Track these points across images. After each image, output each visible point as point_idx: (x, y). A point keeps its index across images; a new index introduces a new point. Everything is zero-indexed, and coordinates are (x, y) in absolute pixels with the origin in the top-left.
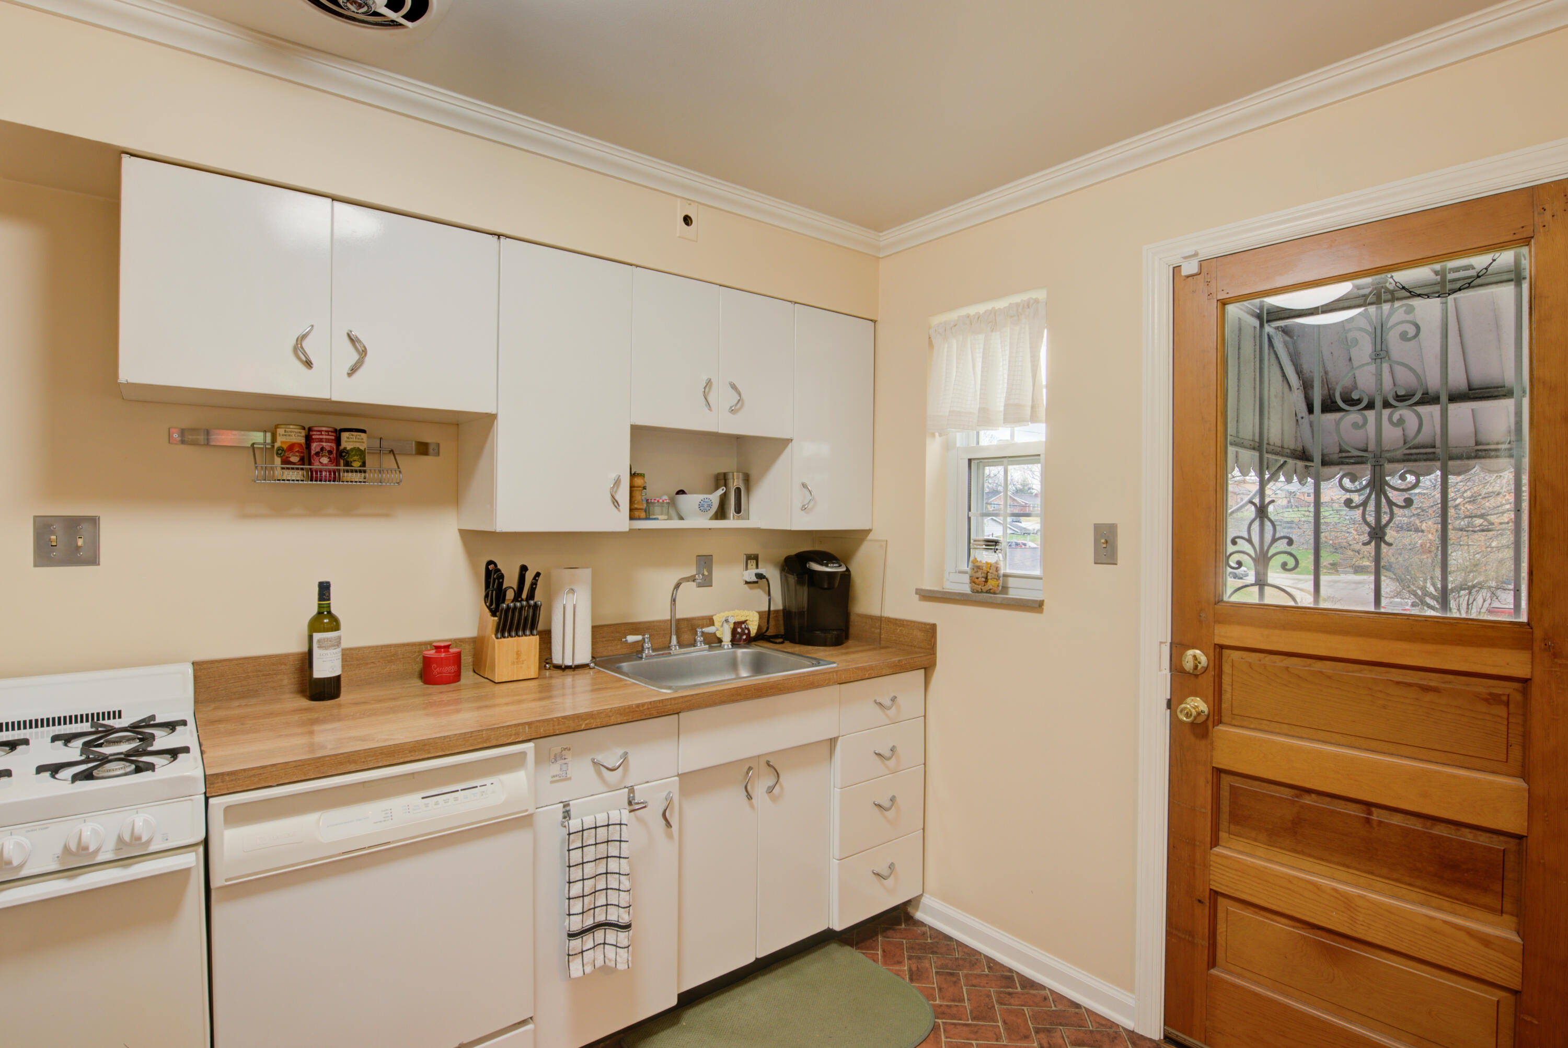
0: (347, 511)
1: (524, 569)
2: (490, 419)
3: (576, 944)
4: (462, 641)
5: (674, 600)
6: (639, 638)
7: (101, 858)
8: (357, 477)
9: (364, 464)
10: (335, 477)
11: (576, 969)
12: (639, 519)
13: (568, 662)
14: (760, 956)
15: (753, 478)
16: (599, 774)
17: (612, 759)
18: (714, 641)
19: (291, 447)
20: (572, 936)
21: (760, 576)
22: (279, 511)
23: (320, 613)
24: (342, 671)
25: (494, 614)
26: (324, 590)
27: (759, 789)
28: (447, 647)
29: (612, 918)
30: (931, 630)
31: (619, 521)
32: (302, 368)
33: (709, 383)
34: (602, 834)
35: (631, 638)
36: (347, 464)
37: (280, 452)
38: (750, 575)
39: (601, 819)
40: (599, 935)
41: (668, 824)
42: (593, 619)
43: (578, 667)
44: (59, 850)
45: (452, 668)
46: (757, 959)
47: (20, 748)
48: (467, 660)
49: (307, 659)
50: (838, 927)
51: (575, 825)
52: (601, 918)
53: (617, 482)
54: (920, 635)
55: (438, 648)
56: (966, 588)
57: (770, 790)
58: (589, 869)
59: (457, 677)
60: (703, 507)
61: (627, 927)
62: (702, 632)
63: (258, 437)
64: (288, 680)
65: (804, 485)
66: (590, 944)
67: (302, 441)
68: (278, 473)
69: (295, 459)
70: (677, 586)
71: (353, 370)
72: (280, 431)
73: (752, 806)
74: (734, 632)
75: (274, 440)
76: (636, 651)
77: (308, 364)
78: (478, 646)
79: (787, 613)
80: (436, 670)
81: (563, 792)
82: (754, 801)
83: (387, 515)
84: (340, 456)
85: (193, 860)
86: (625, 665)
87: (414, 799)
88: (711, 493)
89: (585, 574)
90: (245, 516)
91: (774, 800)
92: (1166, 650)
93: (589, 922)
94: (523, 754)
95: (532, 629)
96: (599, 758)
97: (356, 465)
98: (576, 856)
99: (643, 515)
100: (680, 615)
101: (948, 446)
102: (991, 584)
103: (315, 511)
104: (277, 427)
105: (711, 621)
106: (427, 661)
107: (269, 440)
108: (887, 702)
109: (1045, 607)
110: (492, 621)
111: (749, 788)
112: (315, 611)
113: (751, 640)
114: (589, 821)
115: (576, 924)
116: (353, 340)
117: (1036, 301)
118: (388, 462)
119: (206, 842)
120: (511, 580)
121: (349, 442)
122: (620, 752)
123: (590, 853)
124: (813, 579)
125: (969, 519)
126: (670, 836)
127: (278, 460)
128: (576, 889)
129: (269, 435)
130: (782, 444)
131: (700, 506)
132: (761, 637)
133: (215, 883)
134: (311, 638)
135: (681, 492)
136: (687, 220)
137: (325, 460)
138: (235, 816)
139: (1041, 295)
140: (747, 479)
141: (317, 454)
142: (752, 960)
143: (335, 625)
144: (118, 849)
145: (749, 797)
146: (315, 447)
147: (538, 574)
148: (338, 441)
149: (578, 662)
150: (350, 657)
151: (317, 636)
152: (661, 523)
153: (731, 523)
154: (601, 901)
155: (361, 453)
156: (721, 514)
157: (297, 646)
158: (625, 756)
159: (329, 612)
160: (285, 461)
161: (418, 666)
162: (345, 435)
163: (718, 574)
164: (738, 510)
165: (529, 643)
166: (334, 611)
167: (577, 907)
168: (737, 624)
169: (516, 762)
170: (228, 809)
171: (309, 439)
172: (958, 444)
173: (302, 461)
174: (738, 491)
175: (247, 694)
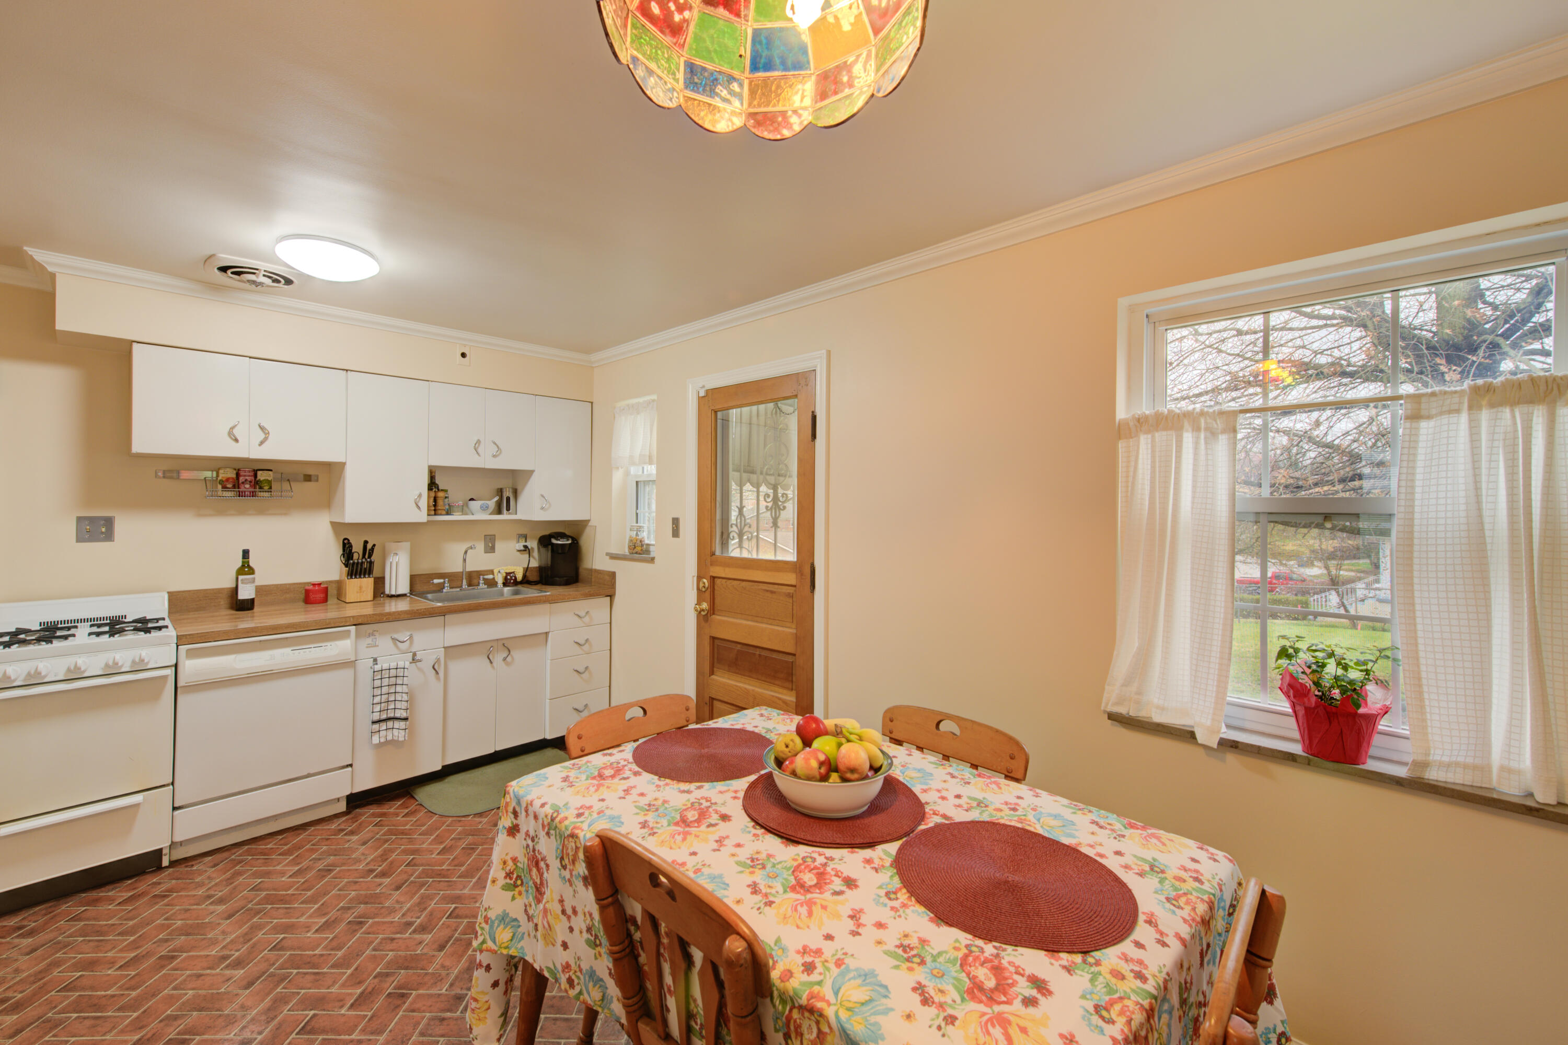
0: (261, 512)
1: (366, 542)
2: (342, 465)
3: (376, 727)
4: (331, 582)
5: (465, 560)
6: (442, 581)
7: (123, 670)
8: (266, 494)
9: (271, 488)
10: (253, 494)
11: (376, 739)
12: (441, 515)
13: (393, 593)
14: (498, 749)
15: (519, 491)
16: (396, 645)
17: (403, 636)
18: (492, 583)
19: (228, 480)
20: (374, 722)
21: (526, 547)
22: (221, 512)
23: (243, 566)
24: (256, 595)
25: (346, 566)
26: (246, 554)
27: (498, 658)
28: (320, 584)
29: (398, 714)
30: (613, 575)
31: (422, 516)
32: (234, 443)
33: (479, 442)
34: (393, 672)
35: (436, 581)
36: (261, 488)
37: (221, 482)
38: (520, 546)
39: (393, 665)
40: (390, 724)
41: (437, 673)
42: (411, 570)
43: (399, 596)
44: (103, 665)
45: (322, 596)
46: (496, 752)
47: (70, 638)
48: (332, 591)
49: (235, 590)
50: (549, 737)
51: (377, 668)
52: (392, 715)
53: (420, 496)
54: (607, 578)
55: (314, 585)
56: (626, 551)
57: (505, 659)
58: (385, 690)
59: (325, 600)
60: (484, 508)
61: (406, 719)
62: (484, 579)
63: (208, 474)
64: (224, 602)
65: (542, 496)
66: (384, 727)
67: (234, 476)
68: (220, 493)
69: (229, 486)
70: (466, 552)
71: (262, 443)
72: (221, 471)
73: (493, 667)
74: (506, 579)
75: (218, 476)
76: (441, 587)
77: (236, 440)
78: (339, 585)
79: (541, 569)
80: (312, 596)
81: (374, 652)
82: (495, 664)
83: (285, 514)
84: (256, 483)
85: (170, 672)
86: (430, 596)
87: (287, 651)
88: (490, 500)
89: (407, 545)
90: (200, 515)
91: (508, 664)
92: (695, 579)
93: (384, 716)
94: (349, 631)
95: (369, 574)
96: (395, 636)
97: (266, 488)
98: (377, 683)
99: (444, 512)
100: (468, 569)
101: (627, 473)
102: (638, 549)
103: (242, 512)
104: (219, 469)
105: (492, 572)
106: (307, 592)
107: (215, 475)
108: (582, 614)
109: (656, 560)
110: (345, 570)
111: (491, 657)
112: (240, 564)
113: (516, 583)
114: (385, 666)
115: (376, 717)
116: (262, 428)
117: (653, 401)
118: (286, 486)
119: (176, 666)
120: (357, 548)
121: (261, 476)
122: (408, 633)
123: (386, 682)
124: (555, 548)
125: (637, 514)
126: (438, 679)
127: (220, 487)
128: (377, 700)
129: (215, 473)
130: (530, 473)
131: (481, 507)
132: (526, 581)
133: (180, 684)
134: (237, 579)
135: (472, 499)
136: (463, 355)
137: (247, 486)
138: (191, 654)
139: (654, 397)
140: (516, 492)
141: (243, 483)
142: (492, 751)
143: (251, 571)
144: (131, 666)
145: (491, 662)
146: (242, 479)
147: (374, 545)
148: (255, 476)
149: (400, 592)
150: (260, 590)
151: (241, 577)
152: (456, 517)
153: (505, 516)
154: (392, 706)
155: (269, 482)
156: (499, 511)
157: (230, 584)
158: (411, 637)
159: (249, 565)
160: (224, 487)
161: (303, 596)
162: (259, 473)
163: (498, 545)
164: (508, 509)
165: (367, 583)
166: (251, 564)
167: (377, 708)
168: (507, 574)
169: (346, 635)
170: (188, 650)
171: (238, 475)
172: (632, 473)
173: (234, 487)
174: (508, 499)
175: (199, 609)
